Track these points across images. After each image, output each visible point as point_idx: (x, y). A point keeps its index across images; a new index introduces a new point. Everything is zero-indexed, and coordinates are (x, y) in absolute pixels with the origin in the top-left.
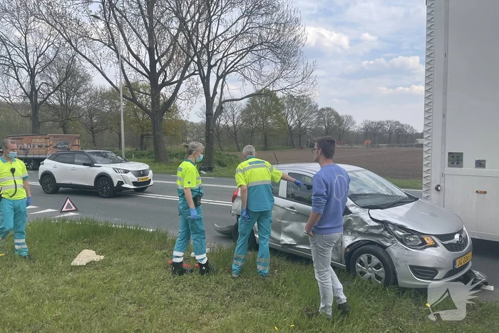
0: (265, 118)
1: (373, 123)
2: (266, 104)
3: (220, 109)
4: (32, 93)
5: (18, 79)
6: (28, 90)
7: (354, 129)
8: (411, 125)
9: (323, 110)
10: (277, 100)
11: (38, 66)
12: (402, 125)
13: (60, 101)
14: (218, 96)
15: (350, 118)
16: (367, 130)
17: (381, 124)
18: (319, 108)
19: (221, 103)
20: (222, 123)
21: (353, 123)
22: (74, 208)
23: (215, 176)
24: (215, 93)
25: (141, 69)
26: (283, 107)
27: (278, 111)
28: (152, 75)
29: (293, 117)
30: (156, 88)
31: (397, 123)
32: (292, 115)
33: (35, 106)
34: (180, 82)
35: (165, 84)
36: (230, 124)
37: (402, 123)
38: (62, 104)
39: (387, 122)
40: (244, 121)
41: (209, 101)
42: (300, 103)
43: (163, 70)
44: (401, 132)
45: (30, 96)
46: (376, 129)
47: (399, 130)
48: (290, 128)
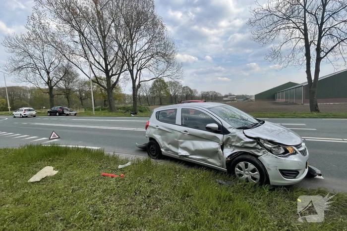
0: (160, 92)
1: (205, 92)
2: (160, 85)
3: (139, 85)
4: (49, 82)
5: (40, 75)
6: (46, 79)
7: (197, 95)
8: (220, 93)
9: (184, 87)
10: (165, 83)
11: (51, 68)
13: (65, 86)
14: (138, 79)
15: (195, 91)
16: (203, 95)
17: (208, 93)
18: (183, 87)
19: (139, 82)
20: (141, 94)
21: (197, 93)
22: (57, 137)
23: (138, 117)
24: (136, 78)
25: (102, 69)
26: (167, 86)
27: (166, 88)
28: (107, 71)
29: (172, 91)
30: (109, 78)
31: (215, 92)
32: (172, 89)
33: (51, 88)
34: (119, 74)
35: (112, 75)
36: (145, 95)
37: (216, 92)
38: (66, 87)
39: (211, 92)
40: (151, 93)
41: (134, 82)
42: (175, 84)
43: (111, 68)
45: (48, 83)
46: (206, 95)
47: (215, 95)
48: (171, 95)
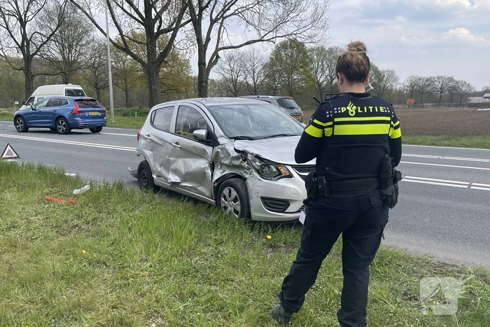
0: (290, 75)
1: (420, 79)
2: (291, 57)
4: (24, 46)
5: (7, 28)
6: (19, 39)
7: (396, 86)
8: (468, 82)
10: (305, 52)
11: (29, 13)
12: (457, 82)
15: (391, 74)
16: (413, 87)
17: (430, 81)
20: (241, 78)
21: (395, 80)
24: (208, 39)
25: (137, 16)
26: (311, 61)
27: (306, 65)
28: (148, 22)
29: (323, 71)
31: (451, 79)
32: (322, 69)
33: (28, 58)
36: (251, 82)
37: (456, 79)
39: (438, 78)
40: (266, 77)
43: (159, 16)
44: (455, 90)
45: (21, 47)
46: (425, 86)
47: (454, 88)
48: (320, 85)
